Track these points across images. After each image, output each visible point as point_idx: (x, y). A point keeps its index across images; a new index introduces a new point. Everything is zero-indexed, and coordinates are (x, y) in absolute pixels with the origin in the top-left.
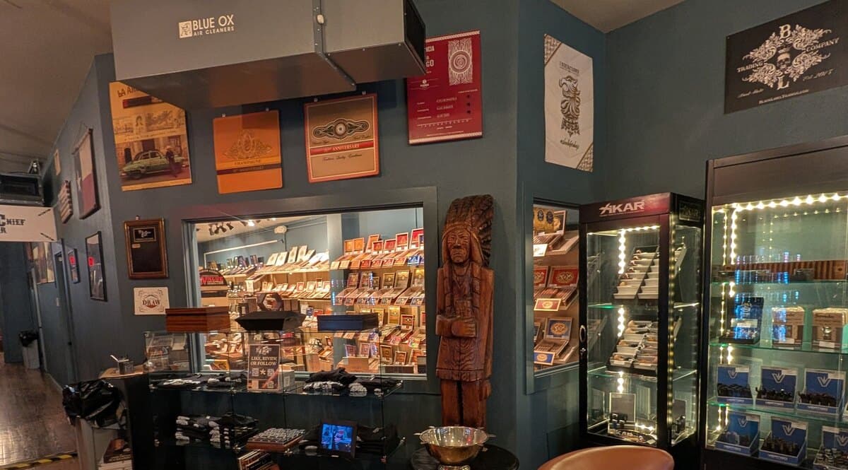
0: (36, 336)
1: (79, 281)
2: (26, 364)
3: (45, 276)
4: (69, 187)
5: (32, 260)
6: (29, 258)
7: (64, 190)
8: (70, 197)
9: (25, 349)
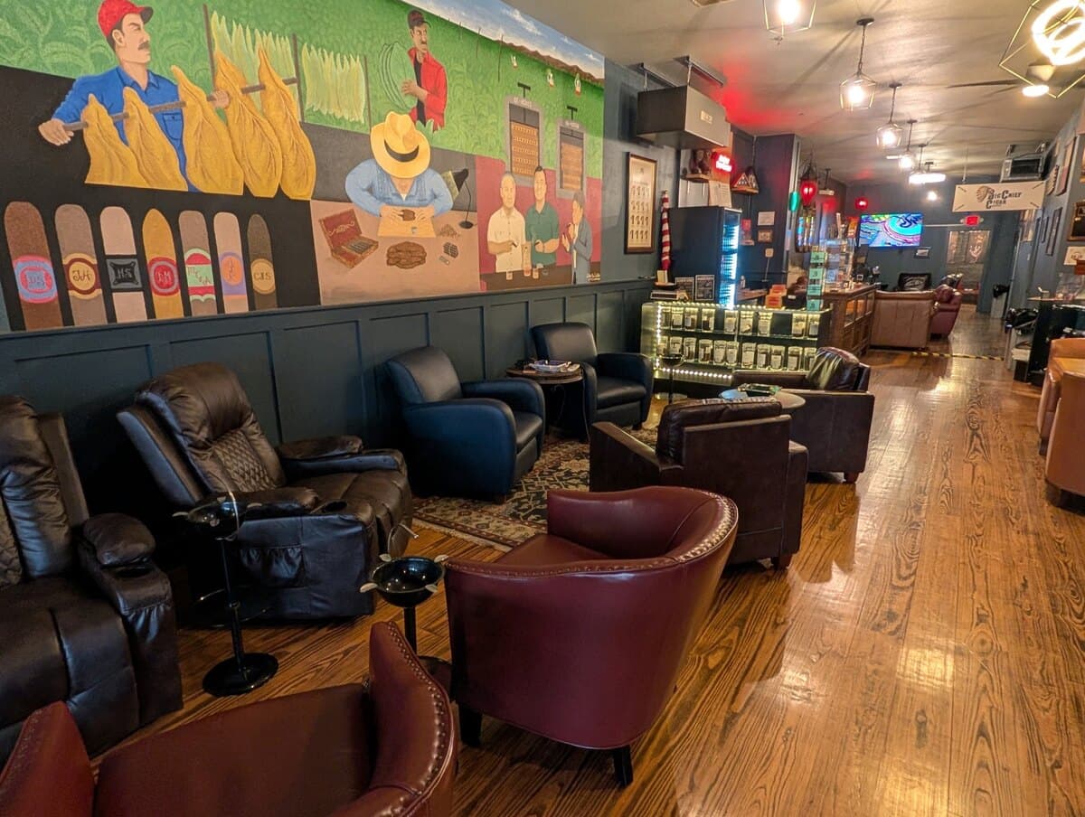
0: (1006, 289)
1: (1052, 255)
2: (992, 313)
3: (1027, 236)
4: (1057, 170)
5: (1023, 221)
6: (1021, 218)
7: (1054, 171)
8: (1056, 178)
9: (995, 300)
